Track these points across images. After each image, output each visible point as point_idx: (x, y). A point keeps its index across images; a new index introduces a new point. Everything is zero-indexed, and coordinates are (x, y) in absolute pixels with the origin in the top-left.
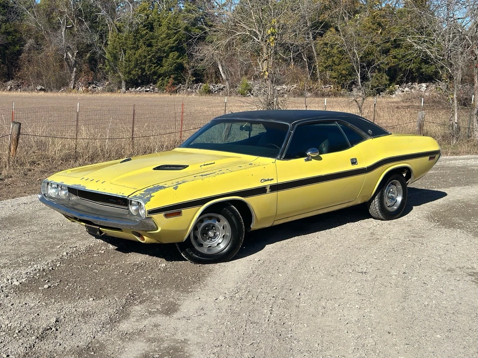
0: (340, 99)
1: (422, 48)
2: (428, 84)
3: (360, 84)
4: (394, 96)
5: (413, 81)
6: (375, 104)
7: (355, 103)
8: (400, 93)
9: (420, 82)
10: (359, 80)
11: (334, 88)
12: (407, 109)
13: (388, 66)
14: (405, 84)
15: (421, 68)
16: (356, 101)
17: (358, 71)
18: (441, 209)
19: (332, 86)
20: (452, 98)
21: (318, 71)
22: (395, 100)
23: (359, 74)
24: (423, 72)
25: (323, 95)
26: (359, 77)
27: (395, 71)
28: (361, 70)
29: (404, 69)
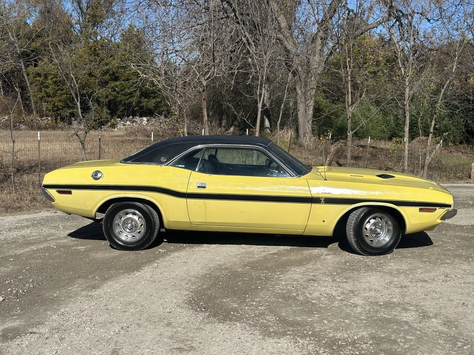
0: (59, 132)
1: (147, 76)
2: (148, 118)
3: (81, 115)
4: (116, 129)
5: (134, 115)
6: (100, 139)
7: (75, 137)
8: (122, 127)
9: (141, 116)
10: (80, 110)
11: (52, 121)
12: (132, 143)
13: (107, 100)
14: (126, 117)
15: (141, 102)
16: (77, 135)
17: (78, 100)
18: (203, 284)
19: (49, 119)
20: (182, 132)
21: (32, 101)
22: (118, 134)
23: (78, 104)
24: (143, 106)
25: (40, 128)
26: (79, 107)
27: (115, 104)
28: (80, 98)
29: (123, 103)
